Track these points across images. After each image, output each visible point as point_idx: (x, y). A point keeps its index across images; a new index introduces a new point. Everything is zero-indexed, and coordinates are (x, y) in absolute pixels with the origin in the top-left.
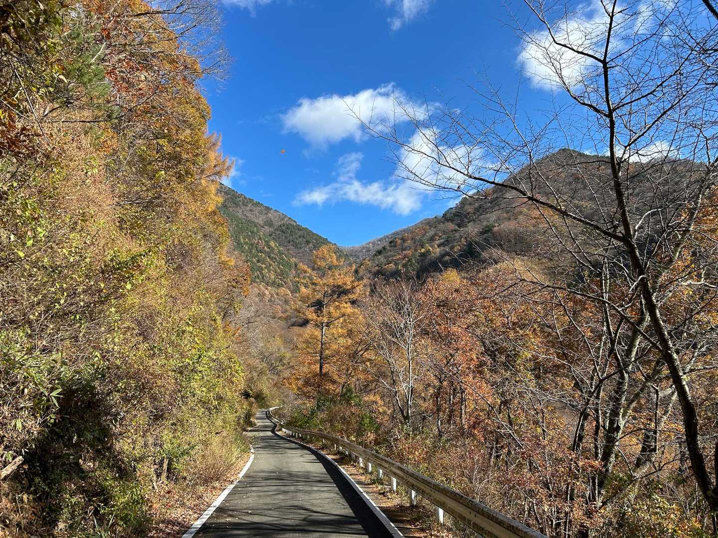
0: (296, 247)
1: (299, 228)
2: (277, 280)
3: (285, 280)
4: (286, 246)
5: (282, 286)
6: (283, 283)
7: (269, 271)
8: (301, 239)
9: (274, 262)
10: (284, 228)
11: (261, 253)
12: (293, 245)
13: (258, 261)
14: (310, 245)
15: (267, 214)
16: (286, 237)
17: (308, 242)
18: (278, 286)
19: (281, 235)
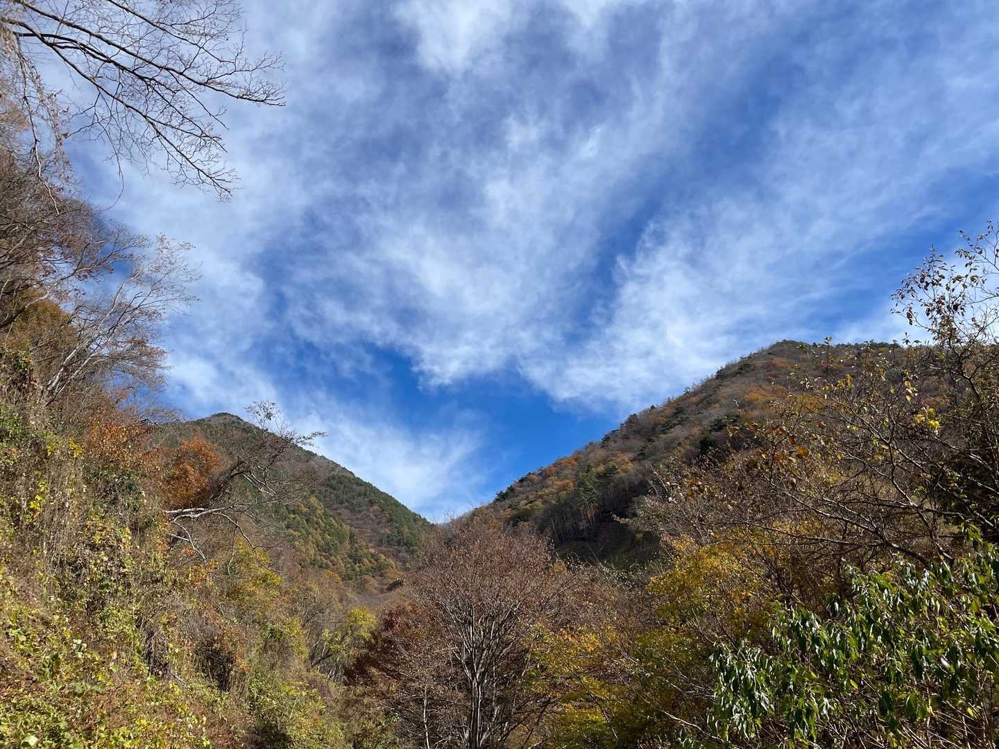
0: (353, 511)
1: (359, 482)
2: (319, 558)
3: (333, 558)
4: (336, 509)
5: (327, 567)
6: (329, 563)
7: (306, 543)
8: (360, 499)
9: (316, 529)
10: (334, 482)
11: (294, 514)
12: (347, 508)
13: (288, 527)
14: (376, 507)
15: (307, 461)
16: (337, 497)
17: (371, 503)
18: (321, 567)
19: (328, 493)
